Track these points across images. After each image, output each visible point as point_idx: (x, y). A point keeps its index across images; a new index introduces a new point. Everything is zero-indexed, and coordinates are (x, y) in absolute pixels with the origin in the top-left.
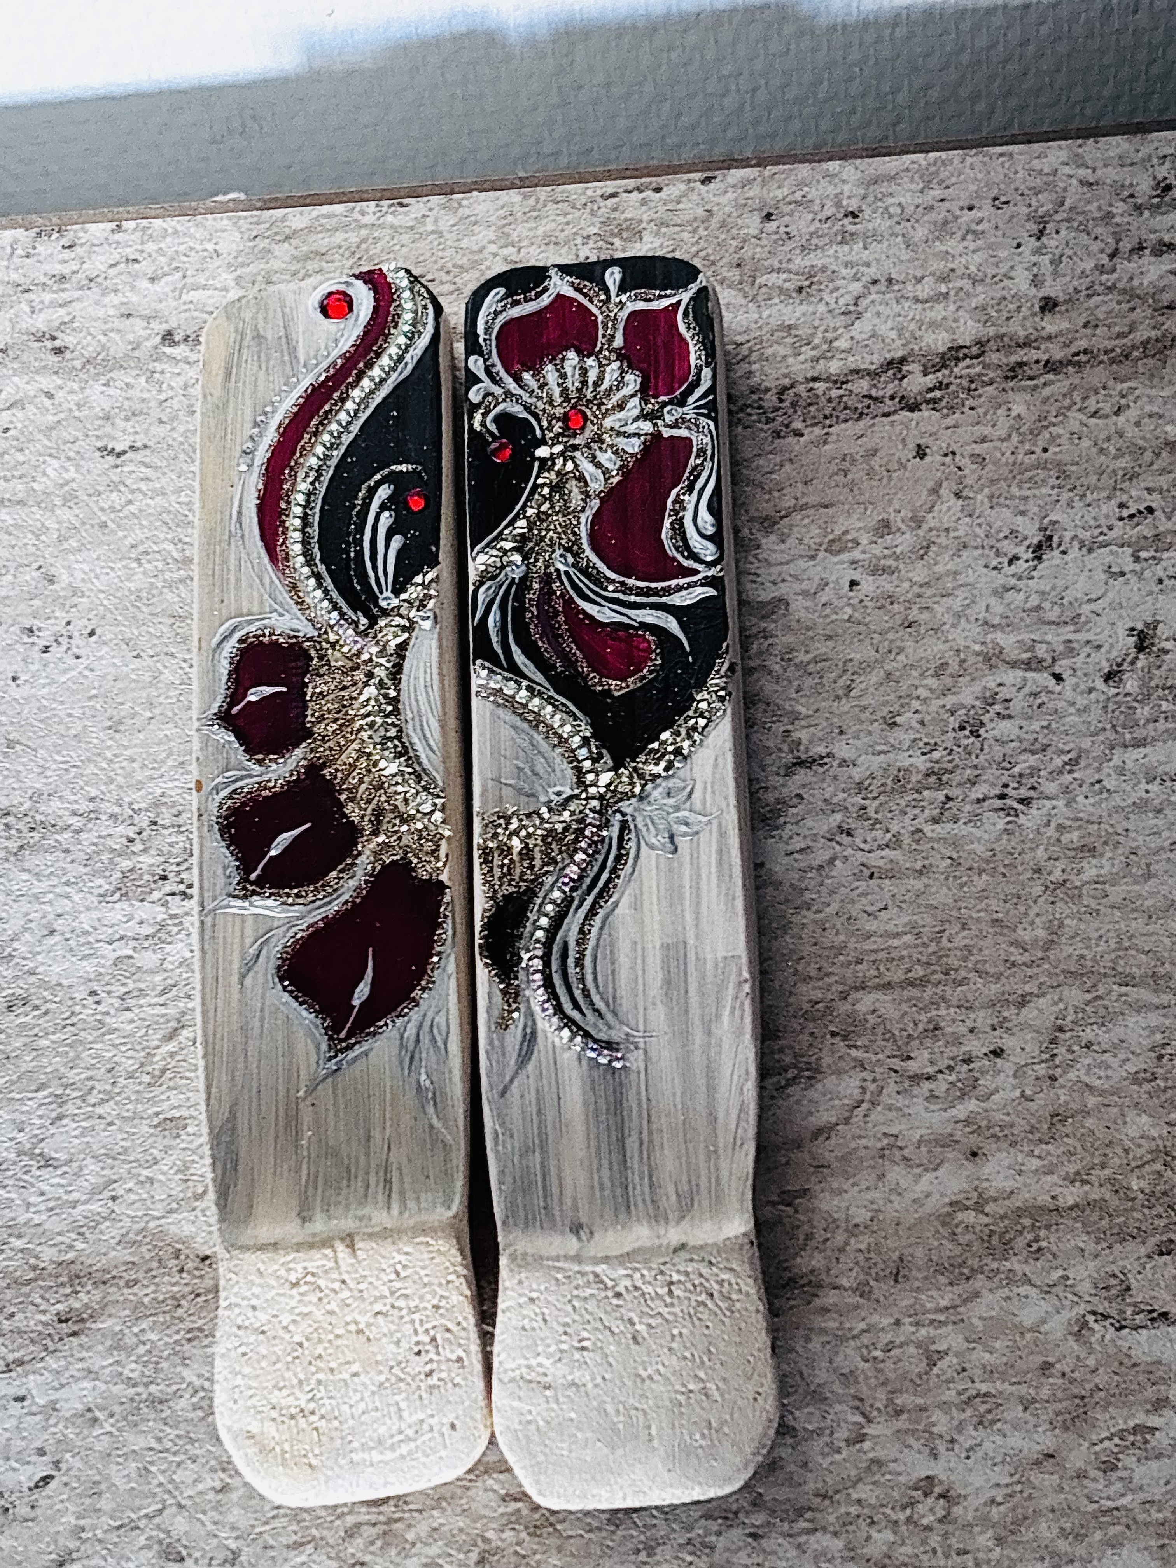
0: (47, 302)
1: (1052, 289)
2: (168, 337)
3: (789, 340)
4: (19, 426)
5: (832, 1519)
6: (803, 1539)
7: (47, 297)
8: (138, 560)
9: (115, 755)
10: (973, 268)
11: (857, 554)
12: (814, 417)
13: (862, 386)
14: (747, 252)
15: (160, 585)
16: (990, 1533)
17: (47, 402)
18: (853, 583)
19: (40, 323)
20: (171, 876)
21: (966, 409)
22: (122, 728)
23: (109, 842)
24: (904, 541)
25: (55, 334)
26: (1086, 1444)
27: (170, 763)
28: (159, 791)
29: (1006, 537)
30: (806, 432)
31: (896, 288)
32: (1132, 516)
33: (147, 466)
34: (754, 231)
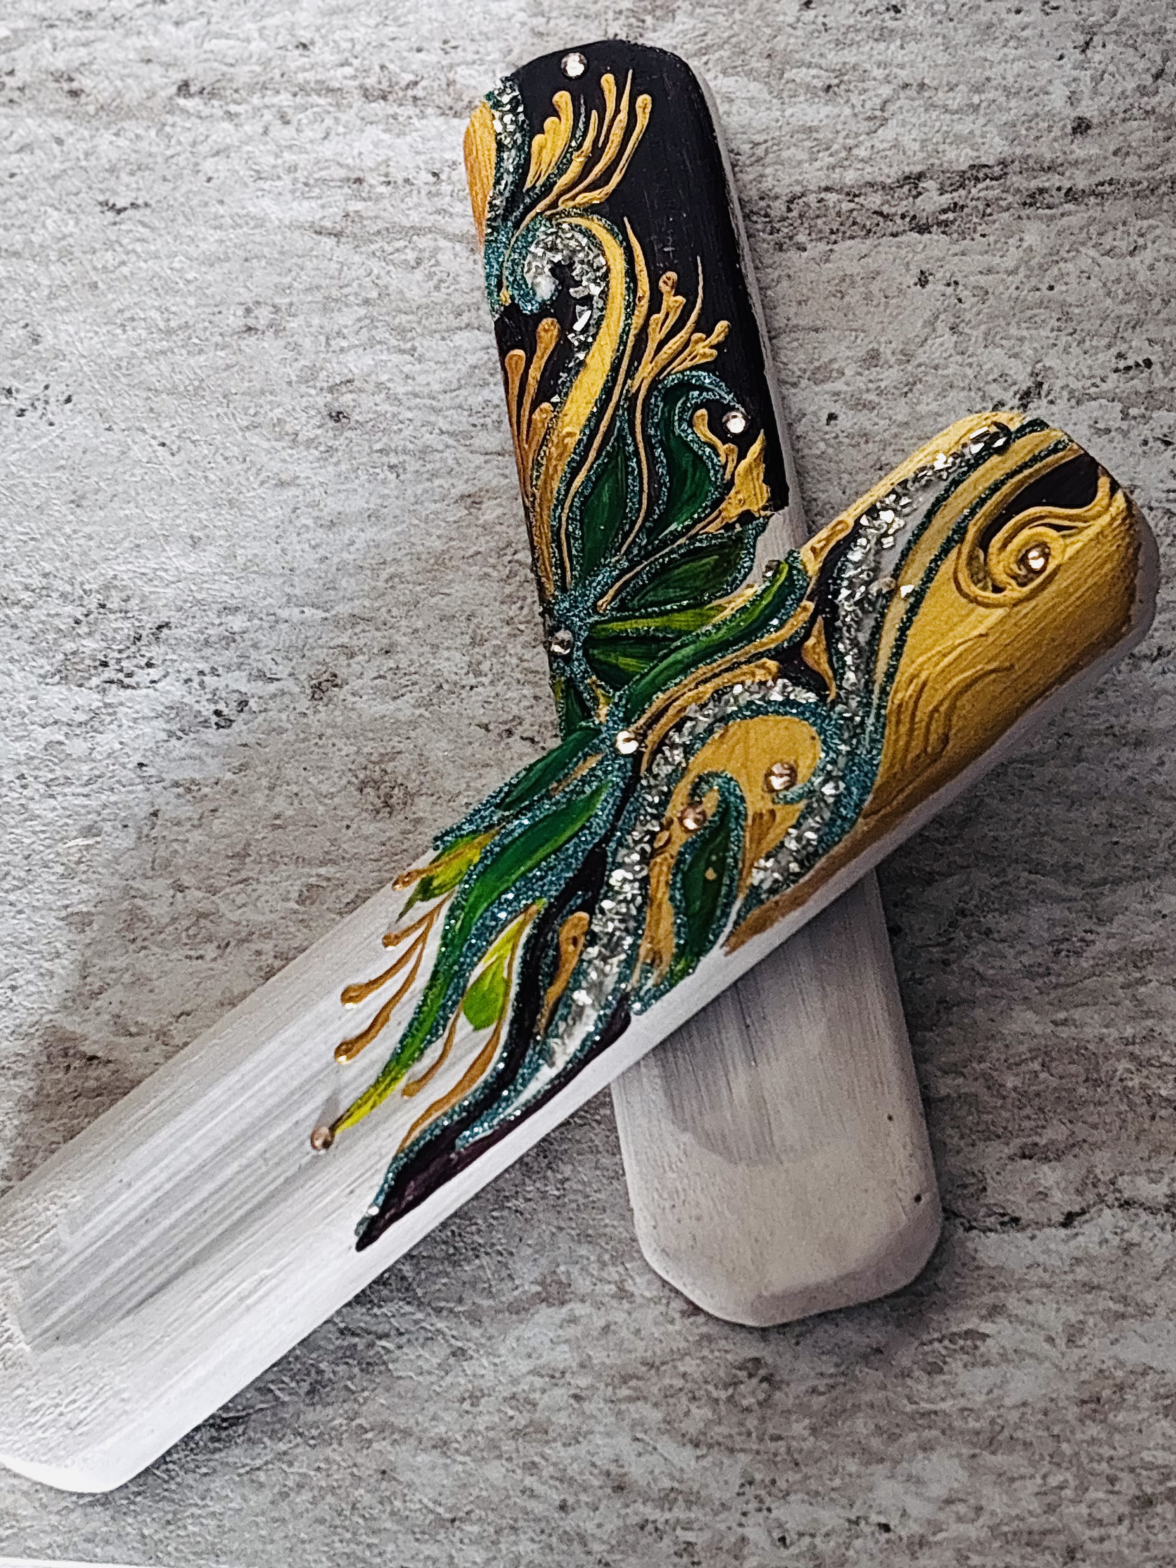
0: (70, 40)
1: (1088, 109)
2: (184, 88)
3: (808, 144)
4: (26, 171)
5: (655, 1390)
6: (623, 1407)
7: (71, 34)
8: (123, 326)
9: (75, 532)
10: (1011, 79)
11: (839, 386)
12: (820, 231)
13: (874, 200)
14: (780, 43)
15: (141, 354)
16: (807, 1421)
17: (56, 148)
18: (832, 417)
19: (59, 62)
20: (112, 662)
21: (977, 236)
22: (84, 503)
23: (57, 622)
24: (890, 376)
25: (73, 75)
26: (916, 1344)
27: (126, 544)
28: (111, 573)
29: (995, 380)
30: (809, 247)
31: (926, 94)
32: (1128, 368)
33: (144, 224)
34: (791, 19)
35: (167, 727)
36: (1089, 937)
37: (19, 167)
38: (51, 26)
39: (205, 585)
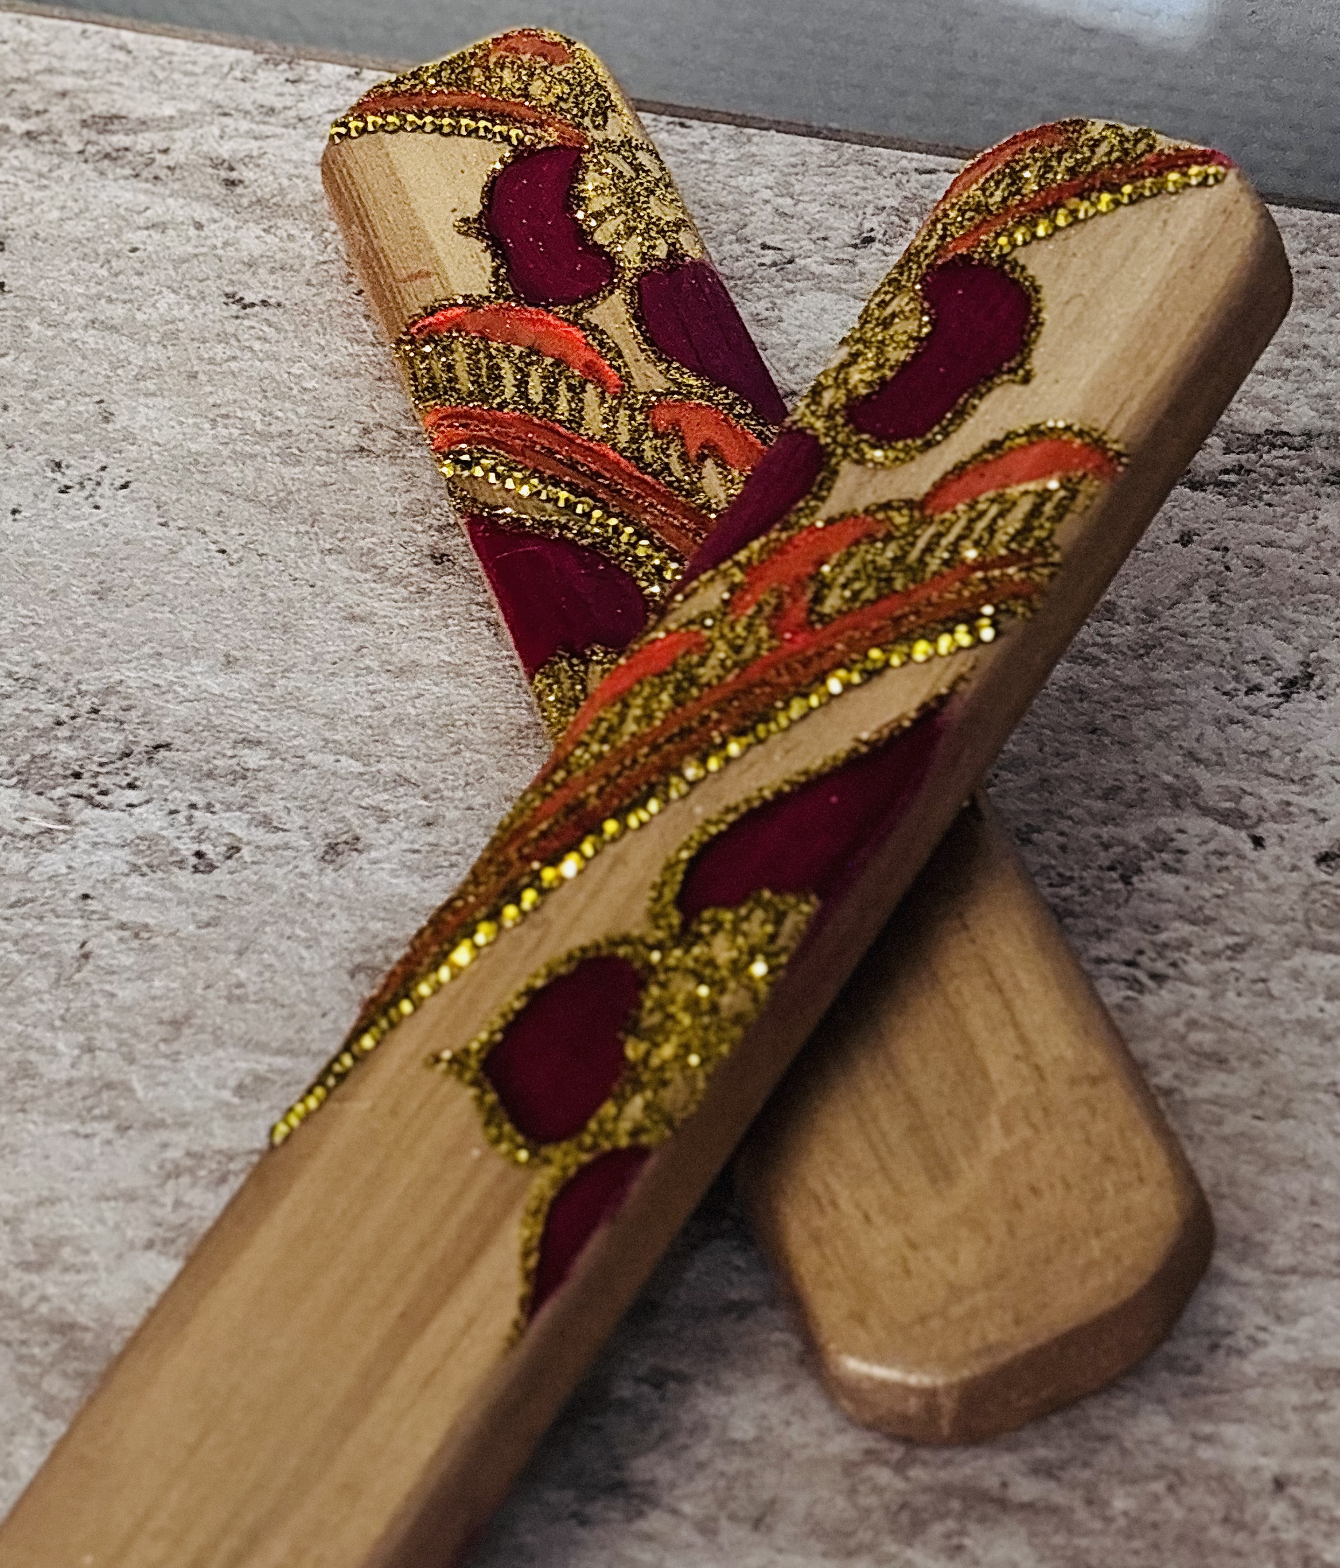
35: (131, 858)
36: (1261, 1336)
37: (145, 243)
38: (225, 114)
39: (228, 711)
